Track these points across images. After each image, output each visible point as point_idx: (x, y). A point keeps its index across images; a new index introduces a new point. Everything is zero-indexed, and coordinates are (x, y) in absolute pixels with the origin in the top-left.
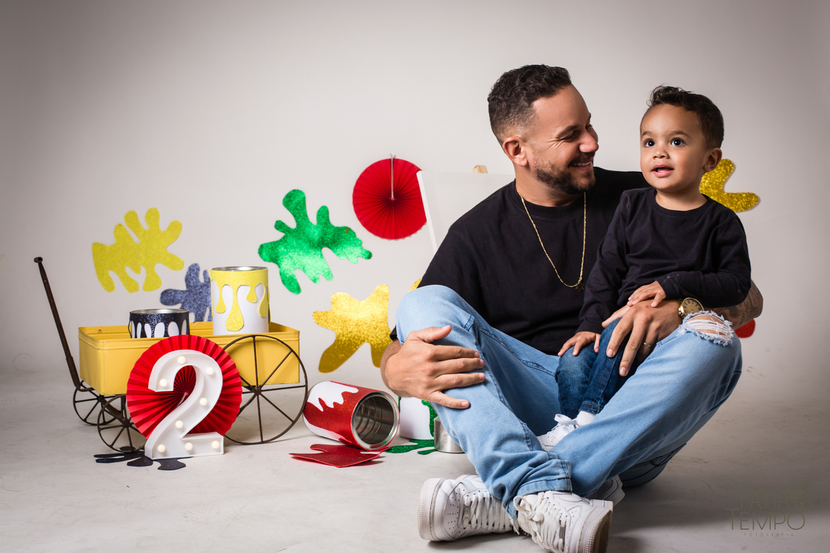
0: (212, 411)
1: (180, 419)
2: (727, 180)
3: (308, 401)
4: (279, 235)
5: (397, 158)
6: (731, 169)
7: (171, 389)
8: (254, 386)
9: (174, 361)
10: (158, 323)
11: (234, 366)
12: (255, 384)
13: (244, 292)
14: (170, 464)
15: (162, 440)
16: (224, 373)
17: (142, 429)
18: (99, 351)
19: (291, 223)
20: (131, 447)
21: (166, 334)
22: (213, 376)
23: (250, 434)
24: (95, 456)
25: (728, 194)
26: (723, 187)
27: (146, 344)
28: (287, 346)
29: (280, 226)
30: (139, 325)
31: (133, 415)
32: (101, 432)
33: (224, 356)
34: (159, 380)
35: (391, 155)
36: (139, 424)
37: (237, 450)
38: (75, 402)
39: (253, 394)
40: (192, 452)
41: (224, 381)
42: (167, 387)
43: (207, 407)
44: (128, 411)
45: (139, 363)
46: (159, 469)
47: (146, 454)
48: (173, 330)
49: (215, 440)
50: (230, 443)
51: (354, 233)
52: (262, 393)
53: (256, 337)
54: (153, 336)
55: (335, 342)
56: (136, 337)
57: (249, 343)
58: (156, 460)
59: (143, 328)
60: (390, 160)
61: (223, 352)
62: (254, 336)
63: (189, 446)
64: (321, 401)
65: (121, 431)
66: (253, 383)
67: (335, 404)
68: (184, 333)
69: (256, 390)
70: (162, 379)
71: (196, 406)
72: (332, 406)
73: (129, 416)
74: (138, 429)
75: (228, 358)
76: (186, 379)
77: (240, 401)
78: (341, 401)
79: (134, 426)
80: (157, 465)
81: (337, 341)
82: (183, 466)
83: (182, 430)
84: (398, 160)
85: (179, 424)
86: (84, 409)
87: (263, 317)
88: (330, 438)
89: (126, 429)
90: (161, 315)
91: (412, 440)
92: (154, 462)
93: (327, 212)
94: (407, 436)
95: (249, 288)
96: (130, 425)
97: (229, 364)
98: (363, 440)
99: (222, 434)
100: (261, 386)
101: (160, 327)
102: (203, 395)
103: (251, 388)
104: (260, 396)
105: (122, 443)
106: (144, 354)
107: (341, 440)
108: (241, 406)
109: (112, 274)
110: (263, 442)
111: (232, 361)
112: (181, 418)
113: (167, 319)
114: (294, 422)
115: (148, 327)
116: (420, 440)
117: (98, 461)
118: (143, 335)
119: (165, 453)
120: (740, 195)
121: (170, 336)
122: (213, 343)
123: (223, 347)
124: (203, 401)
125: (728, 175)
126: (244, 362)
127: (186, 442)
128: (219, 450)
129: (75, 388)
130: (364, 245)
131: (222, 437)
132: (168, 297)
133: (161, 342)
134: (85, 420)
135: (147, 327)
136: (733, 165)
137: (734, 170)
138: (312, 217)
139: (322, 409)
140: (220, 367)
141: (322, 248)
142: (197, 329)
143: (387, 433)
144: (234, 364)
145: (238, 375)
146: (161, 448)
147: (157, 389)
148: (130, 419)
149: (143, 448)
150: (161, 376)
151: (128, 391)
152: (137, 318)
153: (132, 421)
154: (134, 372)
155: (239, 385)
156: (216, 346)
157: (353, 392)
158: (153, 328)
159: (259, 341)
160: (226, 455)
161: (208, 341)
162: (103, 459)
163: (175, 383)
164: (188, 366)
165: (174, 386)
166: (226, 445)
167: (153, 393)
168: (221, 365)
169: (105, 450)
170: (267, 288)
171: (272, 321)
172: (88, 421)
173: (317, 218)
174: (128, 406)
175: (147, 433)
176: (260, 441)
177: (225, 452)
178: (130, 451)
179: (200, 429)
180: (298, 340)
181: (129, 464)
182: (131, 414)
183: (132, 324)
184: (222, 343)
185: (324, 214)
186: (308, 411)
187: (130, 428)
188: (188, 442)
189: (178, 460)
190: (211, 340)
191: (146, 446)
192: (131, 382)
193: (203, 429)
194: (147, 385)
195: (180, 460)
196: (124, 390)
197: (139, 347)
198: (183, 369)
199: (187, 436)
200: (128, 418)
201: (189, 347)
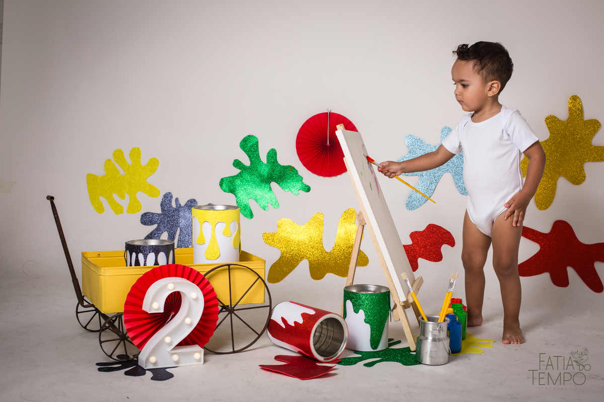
0: (195, 329)
1: (168, 335)
2: (595, 135)
3: (272, 318)
4: (237, 171)
6: (598, 126)
7: (162, 311)
8: (228, 306)
9: (165, 287)
10: (149, 253)
11: (213, 290)
12: (229, 304)
13: (221, 228)
15: (153, 352)
16: (205, 296)
17: (137, 342)
18: (101, 277)
19: (246, 162)
20: (127, 356)
21: (156, 263)
22: (196, 299)
23: (222, 344)
24: (98, 364)
25: (595, 147)
26: (591, 141)
27: (140, 272)
28: (255, 273)
29: (237, 164)
30: (134, 255)
31: (128, 330)
32: (102, 344)
33: (205, 282)
34: (152, 303)
35: (328, 110)
36: (133, 338)
38: (77, 313)
39: (227, 313)
40: (177, 362)
41: (206, 302)
42: (158, 309)
43: (191, 325)
44: (125, 327)
45: (134, 287)
46: (151, 378)
47: (139, 364)
48: (162, 260)
49: (197, 352)
50: (208, 353)
51: (297, 171)
52: (235, 312)
53: (231, 266)
54: (145, 264)
55: (281, 258)
56: (131, 265)
57: (225, 270)
58: (148, 370)
59: (137, 257)
60: (327, 113)
61: (204, 278)
62: (229, 265)
63: (175, 358)
64: (284, 320)
65: (119, 344)
66: (227, 303)
67: (295, 323)
68: (170, 262)
69: (230, 310)
70: (154, 303)
71: (181, 325)
72: (293, 325)
73: (125, 331)
74: (133, 342)
75: (208, 283)
76: (174, 302)
77: (217, 319)
78: (301, 321)
79: (129, 339)
82: (171, 376)
83: (170, 344)
84: (333, 113)
85: (168, 340)
86: (85, 317)
87: (235, 248)
88: (290, 351)
90: (152, 246)
91: (356, 352)
92: (147, 371)
93: (276, 153)
94: (352, 348)
95: (225, 225)
96: (126, 339)
97: (208, 288)
98: (319, 354)
99: (202, 347)
100: (234, 307)
101: (151, 256)
102: (187, 316)
103: (225, 308)
104: (233, 314)
105: (120, 351)
106: (139, 280)
107: (299, 352)
108: (218, 323)
109: (102, 199)
110: (234, 352)
111: (211, 286)
113: (156, 250)
114: (259, 336)
117: (100, 370)
118: (137, 263)
119: (155, 364)
121: (160, 265)
122: (195, 271)
123: (203, 274)
124: (188, 321)
125: (595, 131)
126: (219, 285)
127: (173, 354)
128: (199, 360)
129: (78, 302)
130: (304, 180)
131: (203, 350)
132: (146, 218)
133: (153, 270)
134: (85, 328)
135: (141, 256)
137: (600, 128)
138: (264, 158)
139: (284, 327)
140: (202, 290)
141: (271, 182)
142: (181, 257)
143: (337, 350)
144: (213, 289)
145: (215, 298)
146: (153, 359)
147: (149, 311)
148: (126, 334)
149: (137, 358)
150: (153, 300)
151: (125, 310)
152: (131, 248)
153: (128, 335)
154: (130, 295)
155: (217, 305)
156: (198, 273)
157: (311, 314)
158: (145, 258)
159: (232, 269)
160: (206, 364)
161: (191, 270)
162: (105, 367)
163: (165, 305)
164: (175, 292)
165: (164, 310)
166: (205, 354)
167: (146, 313)
169: (104, 359)
170: (239, 224)
171: (242, 249)
172: (88, 328)
173: (267, 158)
174: (125, 323)
175: (141, 346)
176: (232, 351)
177: (205, 361)
178: (125, 360)
179: (185, 343)
180: (265, 268)
181: (126, 373)
182: (127, 329)
183: (128, 253)
184: (203, 271)
185: (272, 154)
186: (272, 326)
187: (126, 341)
188: (175, 354)
189: (167, 370)
190: (194, 268)
191: (140, 356)
192: (127, 304)
193: (187, 342)
194: (141, 306)
195: (168, 370)
196: (122, 310)
197: (134, 274)
198: (171, 294)
199: (174, 349)
200: (125, 333)
201: (176, 275)
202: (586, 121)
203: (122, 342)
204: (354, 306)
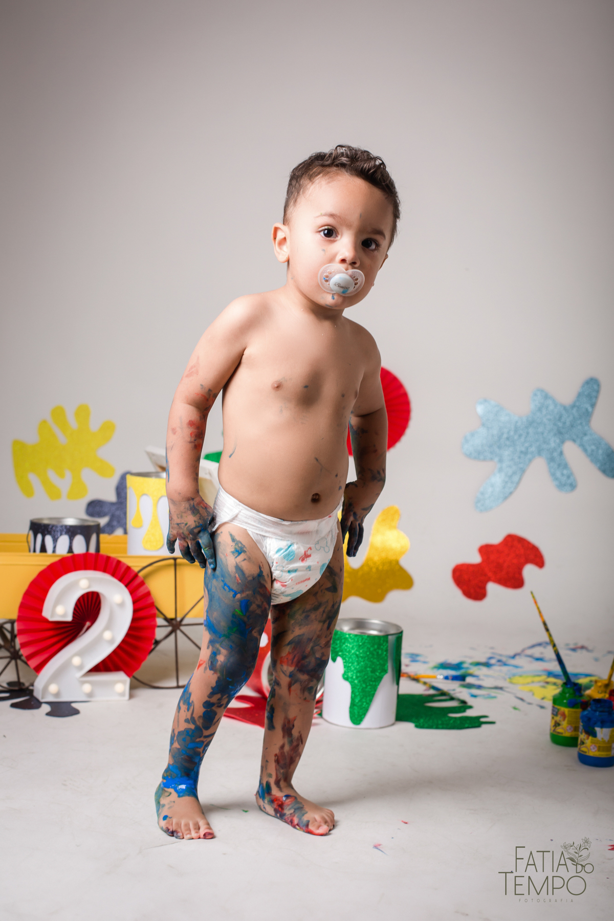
0: (119, 647)
1: (78, 654)
7: (69, 618)
8: (172, 618)
9: (75, 584)
10: (61, 535)
11: (148, 594)
14: (62, 709)
15: (54, 678)
16: (134, 602)
20: (19, 683)
21: (70, 550)
22: (122, 605)
23: (162, 675)
27: (43, 562)
30: (39, 537)
31: (23, 645)
33: (137, 581)
34: (55, 606)
36: (30, 657)
37: (145, 694)
39: (170, 629)
40: (90, 695)
41: (135, 611)
42: (65, 615)
43: (111, 641)
44: (18, 642)
46: (48, 714)
47: (36, 694)
48: (79, 545)
49: (120, 682)
50: (137, 684)
52: (182, 627)
54: (54, 551)
56: (35, 551)
57: (168, 566)
58: (45, 703)
59: (43, 541)
61: (136, 575)
62: (176, 558)
63: (87, 688)
65: (8, 664)
66: (170, 613)
68: (92, 550)
69: (175, 625)
70: (58, 605)
71: (99, 639)
73: (18, 646)
74: (28, 662)
75: (142, 583)
76: (89, 606)
77: (154, 635)
79: (23, 658)
80: (46, 708)
82: (76, 712)
83: (80, 667)
85: (76, 661)
90: (67, 526)
92: (43, 705)
96: (19, 657)
97: (142, 591)
99: (129, 674)
100: (182, 620)
101: (64, 540)
102: (108, 627)
103: (170, 621)
104: (179, 631)
105: (9, 677)
108: (156, 640)
109: (33, 478)
110: (178, 687)
111: (147, 588)
112: (80, 654)
113: (72, 532)
115: (49, 539)
118: (43, 549)
119: (57, 694)
121: (75, 552)
122: (124, 564)
123: (136, 570)
124: (107, 635)
126: (161, 588)
127: (83, 683)
128: (123, 694)
131: (127, 680)
132: (95, 507)
133: (63, 560)
142: (109, 545)
144: (149, 591)
145: (152, 605)
146: (53, 688)
147: (52, 615)
148: (19, 650)
149: (32, 685)
150: (58, 602)
151: (18, 615)
152: (38, 528)
153: (21, 652)
155: (154, 617)
156: (129, 568)
158: (55, 540)
159: (181, 565)
160: (133, 701)
161: (119, 562)
163: (74, 611)
164: (92, 592)
165: (73, 615)
166: (132, 687)
167: (46, 620)
168: (132, 593)
174: (17, 634)
175: (38, 669)
176: (175, 684)
177: (131, 696)
178: (16, 688)
179: (103, 667)
181: (13, 706)
182: (20, 644)
183: (31, 534)
184: (135, 566)
187: (18, 660)
188: (88, 681)
189: (72, 704)
190: (123, 560)
191: (36, 684)
192: (23, 607)
194: (41, 610)
195: (74, 705)
196: (14, 615)
197: (36, 564)
198: (85, 594)
199: (86, 675)
200: (18, 648)
201: (95, 568)
203: (13, 662)
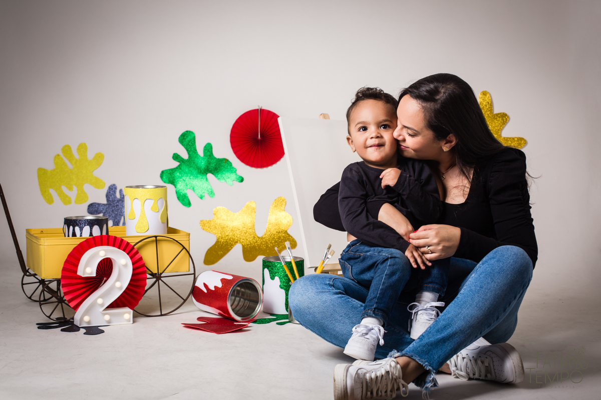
0: (124, 292)
1: (100, 297)
2: (503, 128)
3: (196, 285)
4: (175, 164)
5: (263, 108)
6: (506, 120)
7: (94, 275)
8: (156, 274)
9: (96, 254)
10: (85, 226)
11: (141, 259)
12: (157, 272)
13: (149, 204)
14: (93, 331)
15: (87, 312)
16: (133, 264)
17: (73, 304)
18: (41, 246)
19: (185, 155)
20: (64, 318)
21: (91, 234)
22: (126, 266)
23: (152, 309)
24: (37, 324)
25: (504, 138)
26: (501, 133)
27: (76, 242)
28: (180, 244)
29: (176, 157)
30: (71, 228)
31: (65, 294)
32: (42, 306)
33: (134, 251)
34: (85, 268)
35: (259, 106)
36: (70, 301)
37: (143, 321)
38: (23, 284)
39: (155, 279)
40: (109, 322)
41: (134, 269)
42: (91, 273)
43: (120, 288)
44: (62, 291)
45: (70, 255)
46: (84, 334)
47: (75, 323)
48: (96, 231)
49: (127, 313)
50: (137, 315)
51: (231, 163)
52: (162, 279)
53: (158, 238)
54: (81, 236)
55: (216, 242)
56: (68, 236)
57: (152, 241)
59: (74, 230)
60: (258, 110)
61: (133, 248)
62: (156, 237)
63: (107, 317)
64: (205, 285)
65: (57, 306)
66: (155, 271)
67: (215, 287)
68: (104, 233)
69: (157, 277)
70: (87, 268)
71: (112, 288)
72: (214, 289)
73: (62, 295)
74: (69, 304)
75: (137, 252)
76: (105, 268)
77: (145, 284)
78: (220, 285)
79: (66, 302)
80: (83, 331)
81: (217, 242)
82: (102, 332)
83: (102, 305)
84: (263, 110)
85: (100, 301)
86: (29, 289)
87: (163, 223)
88: (212, 312)
89: (60, 304)
90: (88, 220)
91: (272, 314)
92: (81, 329)
93: (211, 148)
94: (269, 311)
95: (153, 201)
96: (64, 301)
97: (137, 257)
98: (236, 314)
99: (132, 308)
100: (161, 274)
101: (87, 229)
102: (118, 280)
103: (153, 275)
104: (160, 281)
105: (57, 314)
106: (75, 249)
107: (220, 314)
108: (146, 289)
109: (52, 191)
110: (162, 315)
111: (140, 255)
112: (102, 297)
113: (91, 223)
114: (185, 301)
116: (278, 315)
117: (39, 328)
118: (74, 235)
119: (89, 322)
120: (513, 139)
121: (94, 235)
122: (125, 241)
123: (133, 244)
124: (118, 284)
125: (504, 124)
126: (148, 256)
127: (105, 314)
128: (129, 321)
129: (23, 274)
130: (237, 172)
131: (132, 311)
132: (93, 208)
133: (87, 240)
134: (30, 298)
135: (77, 229)
136: (508, 117)
137: (509, 121)
138: (200, 151)
139: (206, 291)
140: (131, 259)
141: (207, 174)
142: (114, 231)
143: (254, 309)
144: (141, 257)
145: (144, 265)
146: (86, 319)
147: (83, 275)
148: (64, 297)
149: (73, 319)
150: (86, 266)
151: (62, 276)
152: (69, 222)
153: (65, 298)
154: (67, 262)
155: (145, 273)
156: (128, 243)
157: (229, 279)
158: (81, 229)
159: (160, 240)
160: (135, 324)
161: (122, 240)
162: (43, 326)
163: (97, 271)
164: (107, 258)
165: (96, 273)
166: (134, 317)
167: (80, 278)
168: (131, 258)
169: (44, 320)
170: (166, 201)
171: (169, 226)
172: (32, 298)
173: (204, 152)
174: (62, 287)
175: (76, 307)
176: (160, 314)
177: (134, 322)
178: (63, 321)
180: (189, 240)
181: (62, 330)
182: (64, 293)
183: (66, 227)
184: (132, 242)
185: (208, 149)
186: (196, 292)
187: (63, 304)
188: (107, 314)
189: (99, 328)
190: (124, 239)
191: (75, 317)
192: (64, 270)
193: (116, 304)
194: (76, 271)
196: (59, 276)
197: (71, 244)
198: (104, 259)
199: (105, 310)
200: (62, 296)
201: (108, 244)
202: (496, 114)
204: (270, 274)
